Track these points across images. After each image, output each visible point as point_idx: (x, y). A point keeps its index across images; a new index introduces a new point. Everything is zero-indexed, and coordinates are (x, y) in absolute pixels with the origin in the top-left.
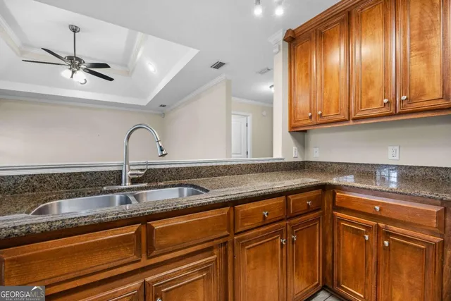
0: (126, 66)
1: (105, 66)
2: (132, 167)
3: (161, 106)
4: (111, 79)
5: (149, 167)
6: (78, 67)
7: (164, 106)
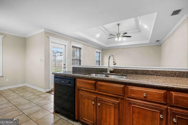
0: (139, 29)
1: (126, 33)
2: (110, 68)
3: (157, 41)
4: (130, 37)
5: (115, 68)
6: (119, 36)
7: (158, 41)
